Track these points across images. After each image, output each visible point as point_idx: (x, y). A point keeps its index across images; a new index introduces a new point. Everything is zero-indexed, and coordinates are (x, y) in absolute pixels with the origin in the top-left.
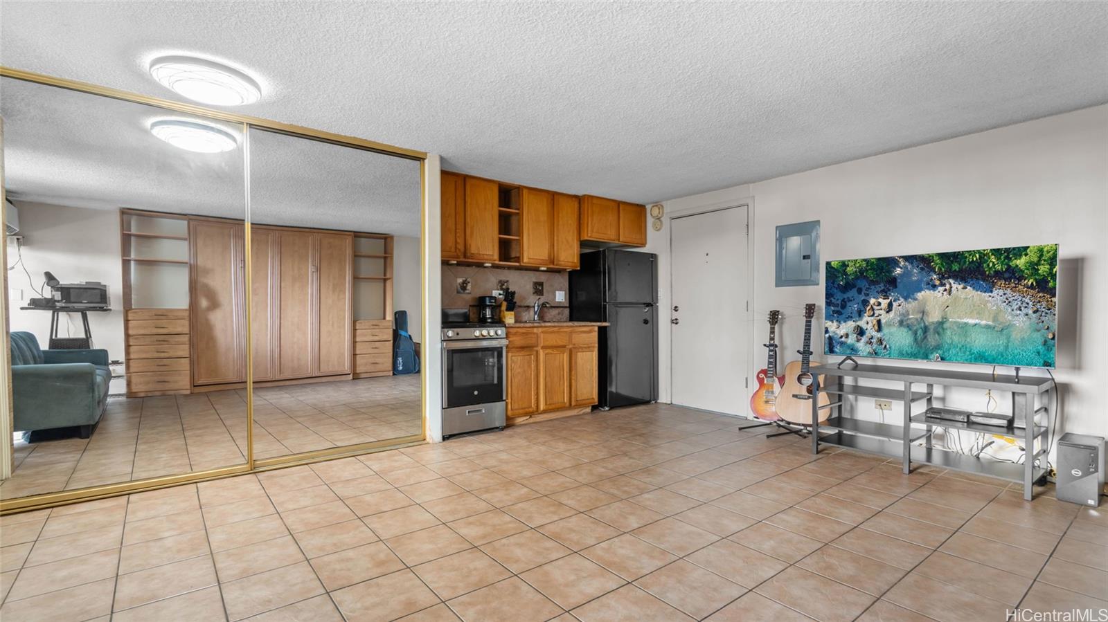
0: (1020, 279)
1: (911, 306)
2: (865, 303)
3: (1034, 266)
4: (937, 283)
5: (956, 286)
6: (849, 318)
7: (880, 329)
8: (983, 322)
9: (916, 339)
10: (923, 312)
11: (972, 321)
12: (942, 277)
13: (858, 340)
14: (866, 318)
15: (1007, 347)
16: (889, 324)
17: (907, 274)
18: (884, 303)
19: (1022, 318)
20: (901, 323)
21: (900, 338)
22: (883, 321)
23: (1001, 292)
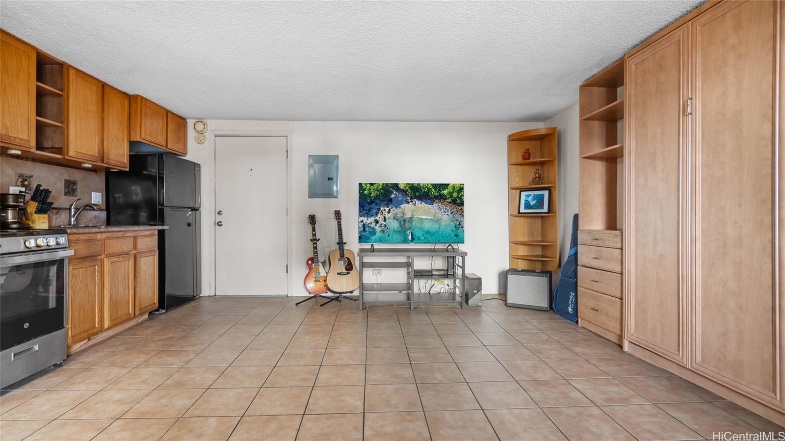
0: (445, 199)
1: (398, 210)
2: (379, 209)
3: (451, 194)
4: (410, 201)
5: (418, 202)
6: (372, 216)
7: (385, 220)
8: (429, 218)
9: (400, 225)
10: (404, 213)
11: (424, 217)
12: (412, 198)
13: (376, 225)
14: (379, 216)
15: (439, 228)
16: (389, 218)
17: (396, 197)
18: (387, 209)
19: (446, 216)
20: (394, 218)
21: (394, 225)
22: (386, 217)
23: (437, 205)
